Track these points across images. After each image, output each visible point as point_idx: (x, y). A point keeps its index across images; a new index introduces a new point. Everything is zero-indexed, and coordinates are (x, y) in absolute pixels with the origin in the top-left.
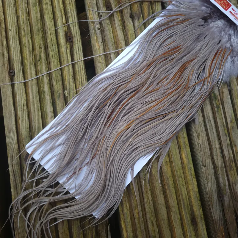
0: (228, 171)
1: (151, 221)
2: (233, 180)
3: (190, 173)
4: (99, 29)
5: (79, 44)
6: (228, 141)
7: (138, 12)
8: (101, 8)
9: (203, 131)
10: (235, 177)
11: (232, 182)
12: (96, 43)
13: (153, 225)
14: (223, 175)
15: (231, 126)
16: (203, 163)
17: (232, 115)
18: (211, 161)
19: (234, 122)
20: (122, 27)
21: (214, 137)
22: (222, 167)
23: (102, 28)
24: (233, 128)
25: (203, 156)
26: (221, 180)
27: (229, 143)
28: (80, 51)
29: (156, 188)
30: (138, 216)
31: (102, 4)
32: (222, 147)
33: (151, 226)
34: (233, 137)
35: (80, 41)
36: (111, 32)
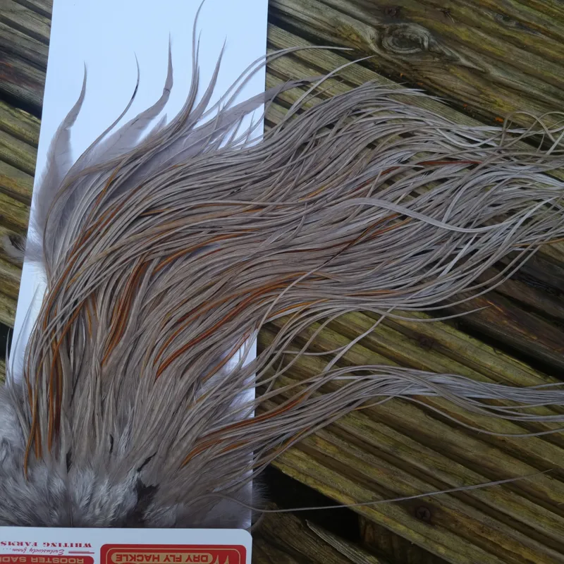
1: (362, 428)
30: (334, 449)
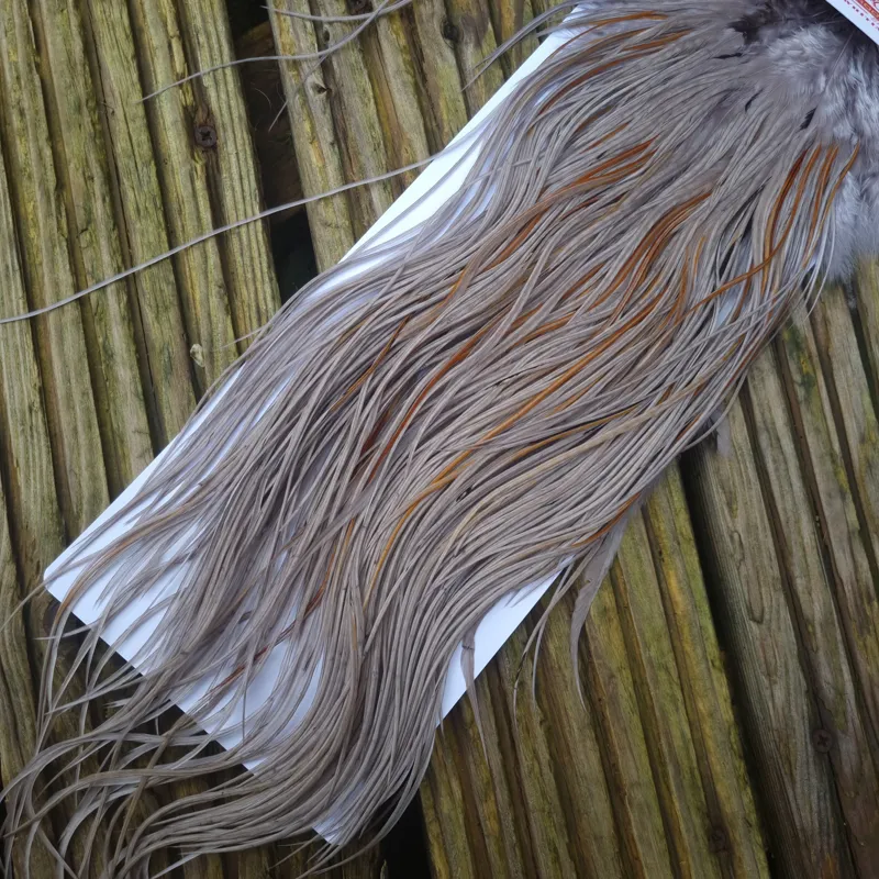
0: (854, 635)
1: (549, 844)
3: (699, 651)
4: (320, 90)
5: (241, 154)
6: (852, 517)
7: (474, 14)
8: (328, 6)
9: (750, 482)
11: (871, 681)
12: (310, 147)
13: (557, 859)
14: (832, 653)
15: (862, 456)
16: (750, 610)
17: (865, 413)
18: (782, 600)
19: (873, 439)
20: (414, 77)
21: (795, 504)
22: (826, 623)
23: (331, 86)
24: (869, 465)
25: (750, 582)
26: (825, 674)
27: (857, 524)
28: (246, 182)
29: (567, 715)
30: (496, 827)
32: (828, 544)
33: (550, 864)
34: (872, 501)
35: (247, 142)
36: (369, 100)
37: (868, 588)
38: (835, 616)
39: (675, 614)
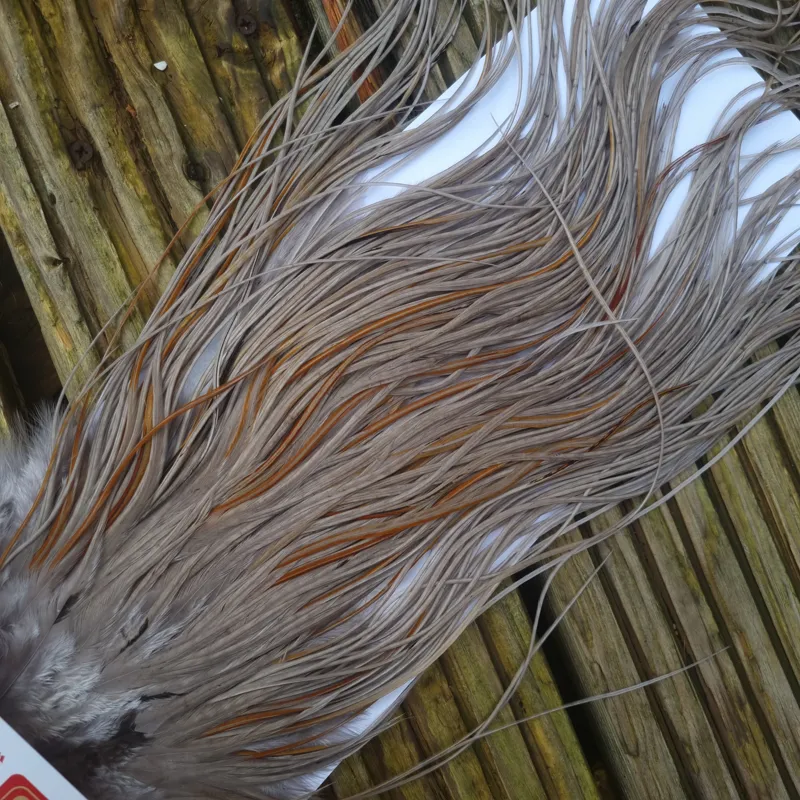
0: (733, 746)
2: (759, 779)
4: (55, 263)
6: (709, 619)
7: (219, 148)
8: (48, 165)
9: (599, 605)
10: (765, 767)
11: (757, 790)
12: (54, 330)
14: (714, 771)
15: (708, 552)
17: (702, 506)
18: (655, 726)
19: (716, 531)
20: (162, 228)
21: (649, 619)
22: (703, 741)
23: (68, 255)
24: (717, 561)
27: (715, 628)
31: (47, 141)
32: (689, 652)
34: (726, 598)
36: (115, 264)
37: (737, 693)
38: (711, 731)
39: (547, 768)
